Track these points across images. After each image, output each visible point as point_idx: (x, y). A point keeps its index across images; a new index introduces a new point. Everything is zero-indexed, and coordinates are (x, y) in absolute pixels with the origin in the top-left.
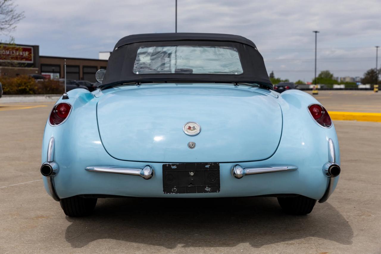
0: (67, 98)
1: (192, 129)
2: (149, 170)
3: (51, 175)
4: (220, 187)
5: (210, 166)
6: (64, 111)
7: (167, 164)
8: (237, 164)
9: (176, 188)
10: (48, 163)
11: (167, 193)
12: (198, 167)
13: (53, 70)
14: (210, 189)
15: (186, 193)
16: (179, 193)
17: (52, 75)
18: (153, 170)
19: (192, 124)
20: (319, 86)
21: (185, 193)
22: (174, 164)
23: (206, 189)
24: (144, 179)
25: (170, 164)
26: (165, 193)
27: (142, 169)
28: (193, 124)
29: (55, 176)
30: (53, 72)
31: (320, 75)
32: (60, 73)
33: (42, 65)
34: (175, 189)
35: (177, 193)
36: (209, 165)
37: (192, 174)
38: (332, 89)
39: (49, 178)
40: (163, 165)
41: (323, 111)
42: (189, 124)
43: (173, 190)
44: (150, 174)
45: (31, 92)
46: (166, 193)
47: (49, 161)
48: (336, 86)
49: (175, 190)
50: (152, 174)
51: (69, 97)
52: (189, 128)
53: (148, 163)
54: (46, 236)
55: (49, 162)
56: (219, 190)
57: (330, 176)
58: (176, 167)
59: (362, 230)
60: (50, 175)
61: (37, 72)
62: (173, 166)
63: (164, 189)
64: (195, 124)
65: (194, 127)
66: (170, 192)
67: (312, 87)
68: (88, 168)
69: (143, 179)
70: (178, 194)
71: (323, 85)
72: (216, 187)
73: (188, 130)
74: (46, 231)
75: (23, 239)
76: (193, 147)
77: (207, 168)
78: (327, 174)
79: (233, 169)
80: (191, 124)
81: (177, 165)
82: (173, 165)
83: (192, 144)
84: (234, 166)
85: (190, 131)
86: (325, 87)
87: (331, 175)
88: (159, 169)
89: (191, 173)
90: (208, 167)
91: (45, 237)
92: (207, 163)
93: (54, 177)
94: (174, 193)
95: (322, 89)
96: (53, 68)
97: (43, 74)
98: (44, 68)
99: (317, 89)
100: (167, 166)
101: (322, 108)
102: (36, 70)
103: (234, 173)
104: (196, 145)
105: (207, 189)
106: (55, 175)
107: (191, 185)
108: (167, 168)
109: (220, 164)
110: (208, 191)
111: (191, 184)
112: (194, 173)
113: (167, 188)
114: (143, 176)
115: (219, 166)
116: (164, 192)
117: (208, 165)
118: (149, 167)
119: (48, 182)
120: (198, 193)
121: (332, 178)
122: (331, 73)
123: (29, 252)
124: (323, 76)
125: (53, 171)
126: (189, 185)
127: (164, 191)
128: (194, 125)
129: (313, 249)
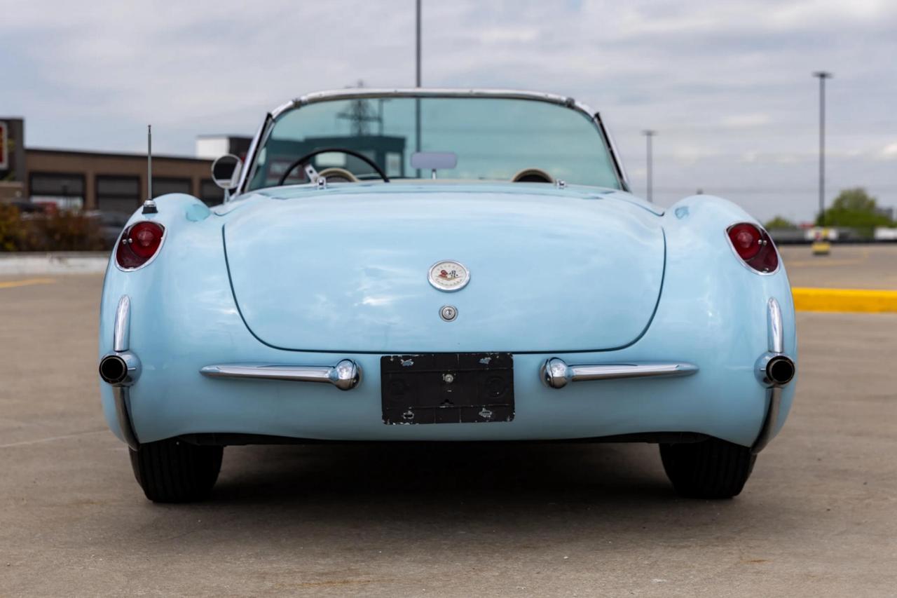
0: (152, 210)
1: (449, 276)
2: (350, 369)
3: (121, 383)
4: (514, 409)
5: (490, 361)
6: (146, 240)
7: (392, 355)
8: (554, 355)
9: (412, 410)
10: (117, 354)
11: (391, 424)
12: (464, 363)
13: (65, 187)
14: (491, 413)
15: (437, 423)
16: (420, 423)
17: (61, 202)
18: (358, 369)
19: (449, 266)
20: (832, 234)
21: (433, 423)
22: (407, 356)
23: (480, 413)
24: (340, 390)
25: (399, 355)
26: (386, 423)
27: (334, 367)
28: (452, 265)
29: (132, 385)
30: (65, 194)
31: (839, 202)
32: (83, 196)
33: (33, 175)
34: (410, 413)
35: (414, 423)
36: (489, 358)
37: (449, 378)
38: (871, 240)
39: (119, 388)
40: (382, 358)
41: (763, 240)
42: (442, 265)
43: (406, 416)
44: (353, 377)
45: (9, 246)
46: (389, 423)
47: (117, 348)
48: (883, 233)
49: (411, 416)
50: (357, 377)
51: (158, 209)
52: (443, 274)
53: (347, 354)
54: (105, 534)
55: (118, 352)
56: (512, 417)
57: (772, 384)
58: (412, 363)
59: (859, 524)
60: (121, 380)
61: (18, 194)
62: (405, 360)
63: (383, 413)
64: (456, 266)
65: (454, 272)
66: (398, 419)
67: (811, 234)
68: (207, 369)
69: (337, 389)
70: (417, 424)
71: (845, 230)
72: (505, 408)
73: (440, 279)
74: (104, 527)
75: (51, 540)
76: (450, 317)
77: (484, 365)
78: (765, 380)
79: (545, 367)
80: (447, 265)
81: (413, 359)
82: (405, 358)
83: (449, 310)
84: (547, 361)
85: (445, 281)
86: (854, 234)
87: (772, 380)
88: (372, 366)
89: (448, 376)
90: (487, 363)
91: (104, 538)
92: (483, 355)
93: (129, 387)
94: (407, 424)
95: (842, 240)
96: (66, 182)
97: (36, 200)
98: (38, 184)
99: (826, 240)
100: (392, 360)
101: (761, 232)
102: (18, 189)
103: (547, 376)
104: (459, 313)
105: (484, 413)
106: (132, 383)
107: (447, 404)
108: (390, 363)
109: (515, 357)
110: (487, 419)
111: (447, 401)
112: (453, 376)
113: (391, 412)
114: (337, 383)
115: (511, 362)
116: (384, 421)
117: (486, 359)
118: (349, 363)
119: (115, 398)
120: (463, 422)
121: (776, 389)
122: (871, 194)
123: (72, 561)
124: (846, 204)
125: (128, 373)
126: (442, 404)
127: (385, 417)
128: (454, 267)
129: (732, 554)
